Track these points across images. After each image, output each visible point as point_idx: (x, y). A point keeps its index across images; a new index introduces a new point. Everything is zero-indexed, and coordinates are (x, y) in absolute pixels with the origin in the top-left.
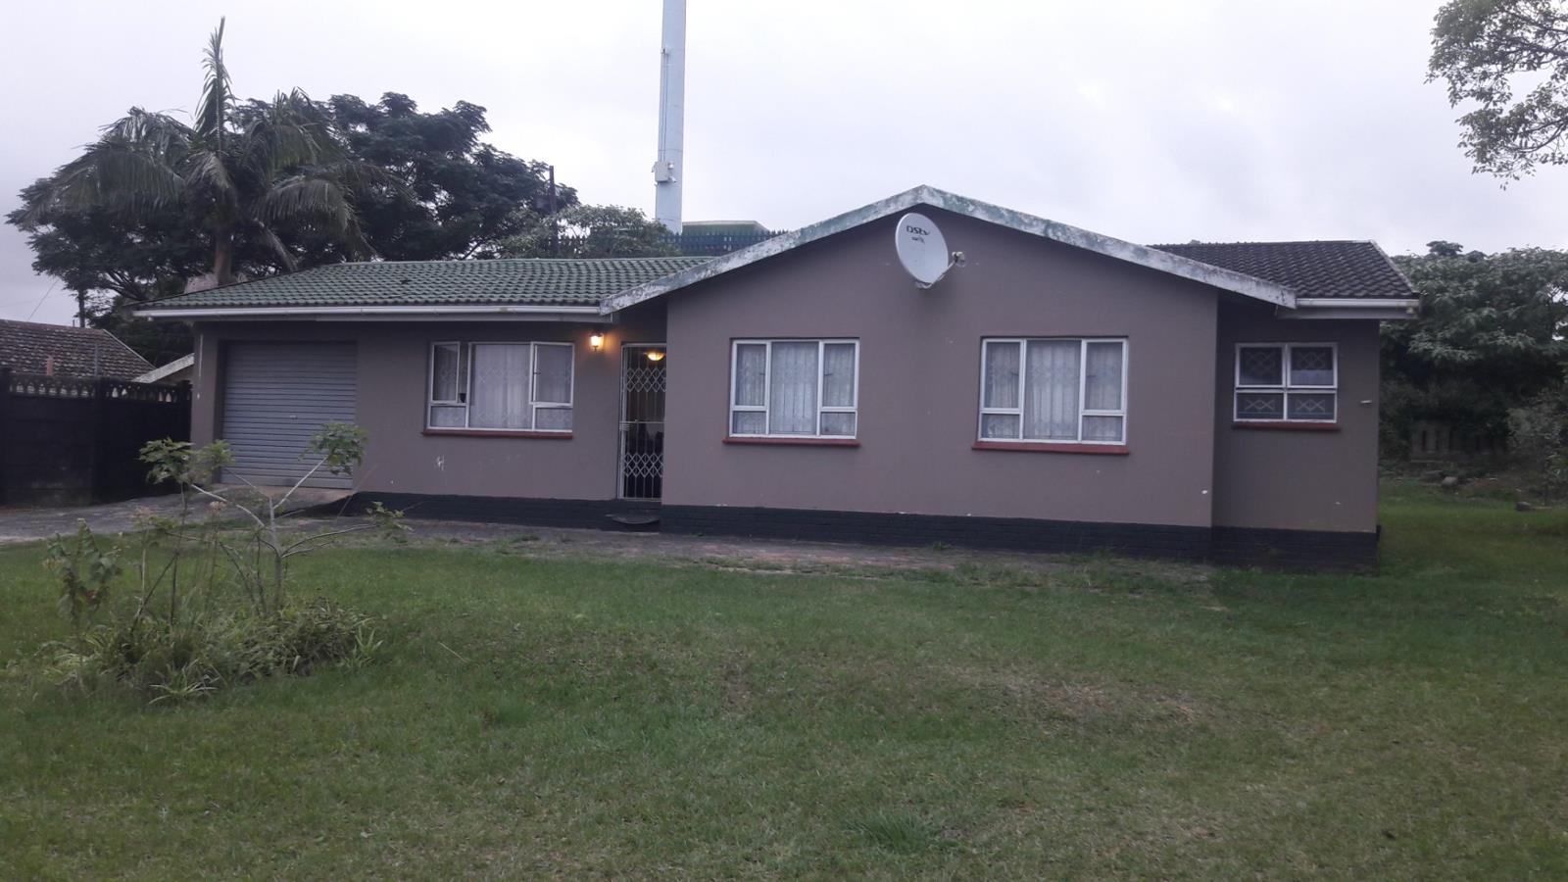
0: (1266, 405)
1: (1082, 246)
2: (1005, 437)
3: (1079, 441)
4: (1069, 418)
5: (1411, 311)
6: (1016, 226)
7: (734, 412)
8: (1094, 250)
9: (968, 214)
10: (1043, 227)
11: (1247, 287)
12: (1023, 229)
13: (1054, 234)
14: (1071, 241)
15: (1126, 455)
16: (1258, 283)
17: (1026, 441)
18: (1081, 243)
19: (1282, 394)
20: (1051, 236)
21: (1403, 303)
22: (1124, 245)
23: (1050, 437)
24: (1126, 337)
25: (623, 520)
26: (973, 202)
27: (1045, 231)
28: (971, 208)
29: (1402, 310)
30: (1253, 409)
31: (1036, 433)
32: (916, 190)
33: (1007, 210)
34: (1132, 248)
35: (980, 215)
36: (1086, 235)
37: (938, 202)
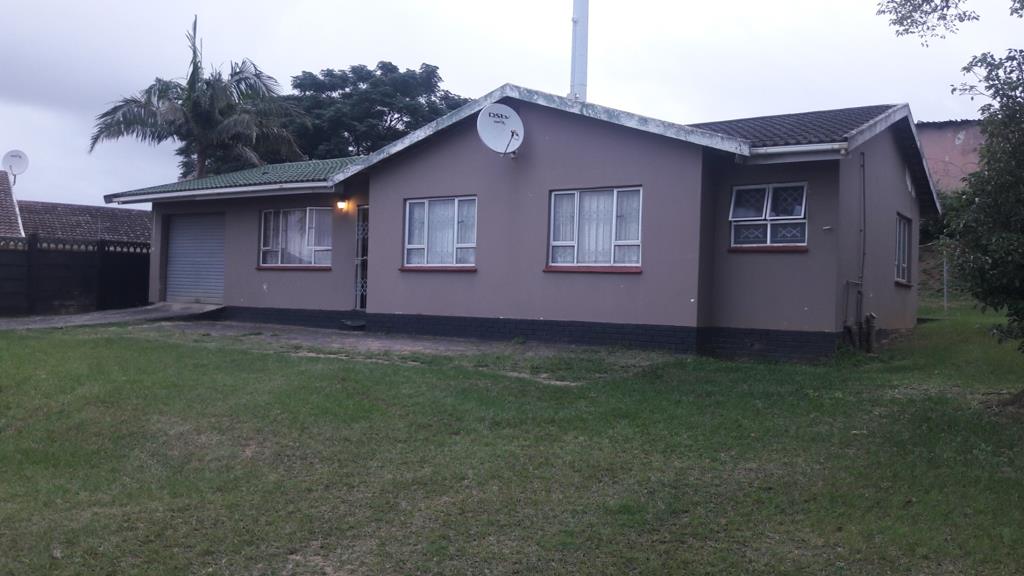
0: (757, 233)
1: (606, 119)
2: (567, 262)
3: (612, 264)
4: (607, 247)
5: (843, 152)
6: (563, 108)
7: (408, 250)
8: (612, 121)
9: (533, 101)
10: (580, 107)
11: (715, 142)
12: (567, 109)
13: (587, 112)
14: (598, 117)
15: (640, 273)
16: (722, 138)
17: (579, 265)
18: (604, 117)
19: (766, 225)
20: (585, 113)
21: (836, 146)
22: (631, 116)
23: (595, 262)
24: (641, 186)
25: (349, 323)
26: (537, 93)
27: (581, 110)
28: (536, 97)
29: (837, 151)
30: (747, 237)
31: (587, 260)
32: (502, 87)
33: (558, 97)
34: (637, 118)
35: (541, 102)
36: (607, 111)
37: (515, 95)
